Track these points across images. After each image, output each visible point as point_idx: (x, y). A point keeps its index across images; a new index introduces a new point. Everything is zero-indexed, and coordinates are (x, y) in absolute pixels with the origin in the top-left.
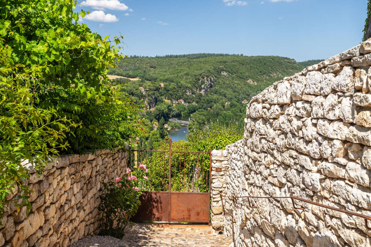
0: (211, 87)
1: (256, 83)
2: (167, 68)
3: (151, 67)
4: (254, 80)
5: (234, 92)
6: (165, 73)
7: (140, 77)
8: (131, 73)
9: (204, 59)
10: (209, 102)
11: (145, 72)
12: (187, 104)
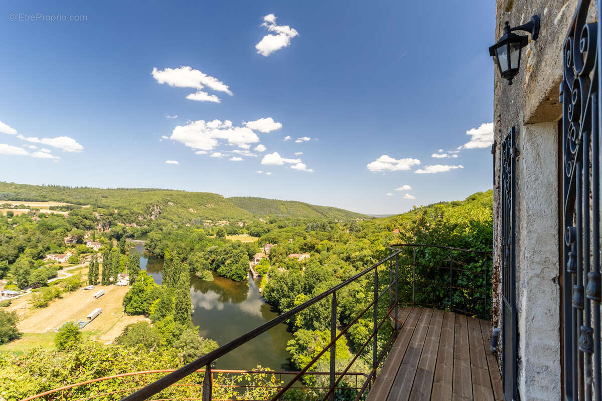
0: (160, 213)
1: (195, 211)
2: (119, 198)
3: (103, 197)
4: (194, 209)
5: (179, 217)
6: (117, 202)
7: (92, 205)
8: (82, 201)
9: (153, 192)
10: (158, 225)
11: (96, 200)
12: (139, 227)
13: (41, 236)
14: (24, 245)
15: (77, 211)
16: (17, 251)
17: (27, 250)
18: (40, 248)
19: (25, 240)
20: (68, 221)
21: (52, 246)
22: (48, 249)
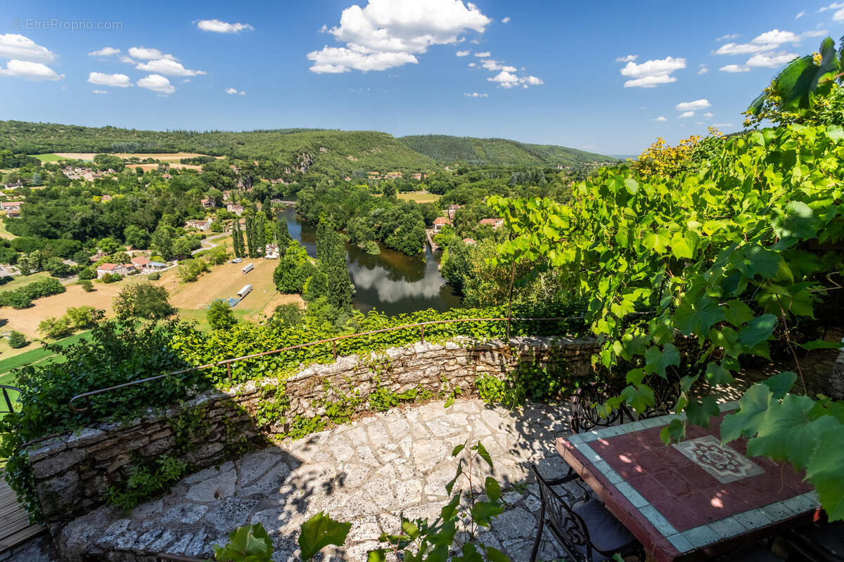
0: (311, 164)
1: (356, 160)
2: (258, 144)
3: (239, 144)
4: (355, 156)
5: (336, 169)
6: (256, 150)
7: (227, 155)
8: (215, 150)
9: (298, 134)
10: (311, 180)
11: (232, 149)
12: (287, 184)
13: (175, 198)
14: (160, 210)
15: (211, 164)
16: (154, 217)
17: (165, 216)
18: (178, 213)
19: (159, 203)
20: (203, 179)
21: (191, 210)
22: (186, 214)
